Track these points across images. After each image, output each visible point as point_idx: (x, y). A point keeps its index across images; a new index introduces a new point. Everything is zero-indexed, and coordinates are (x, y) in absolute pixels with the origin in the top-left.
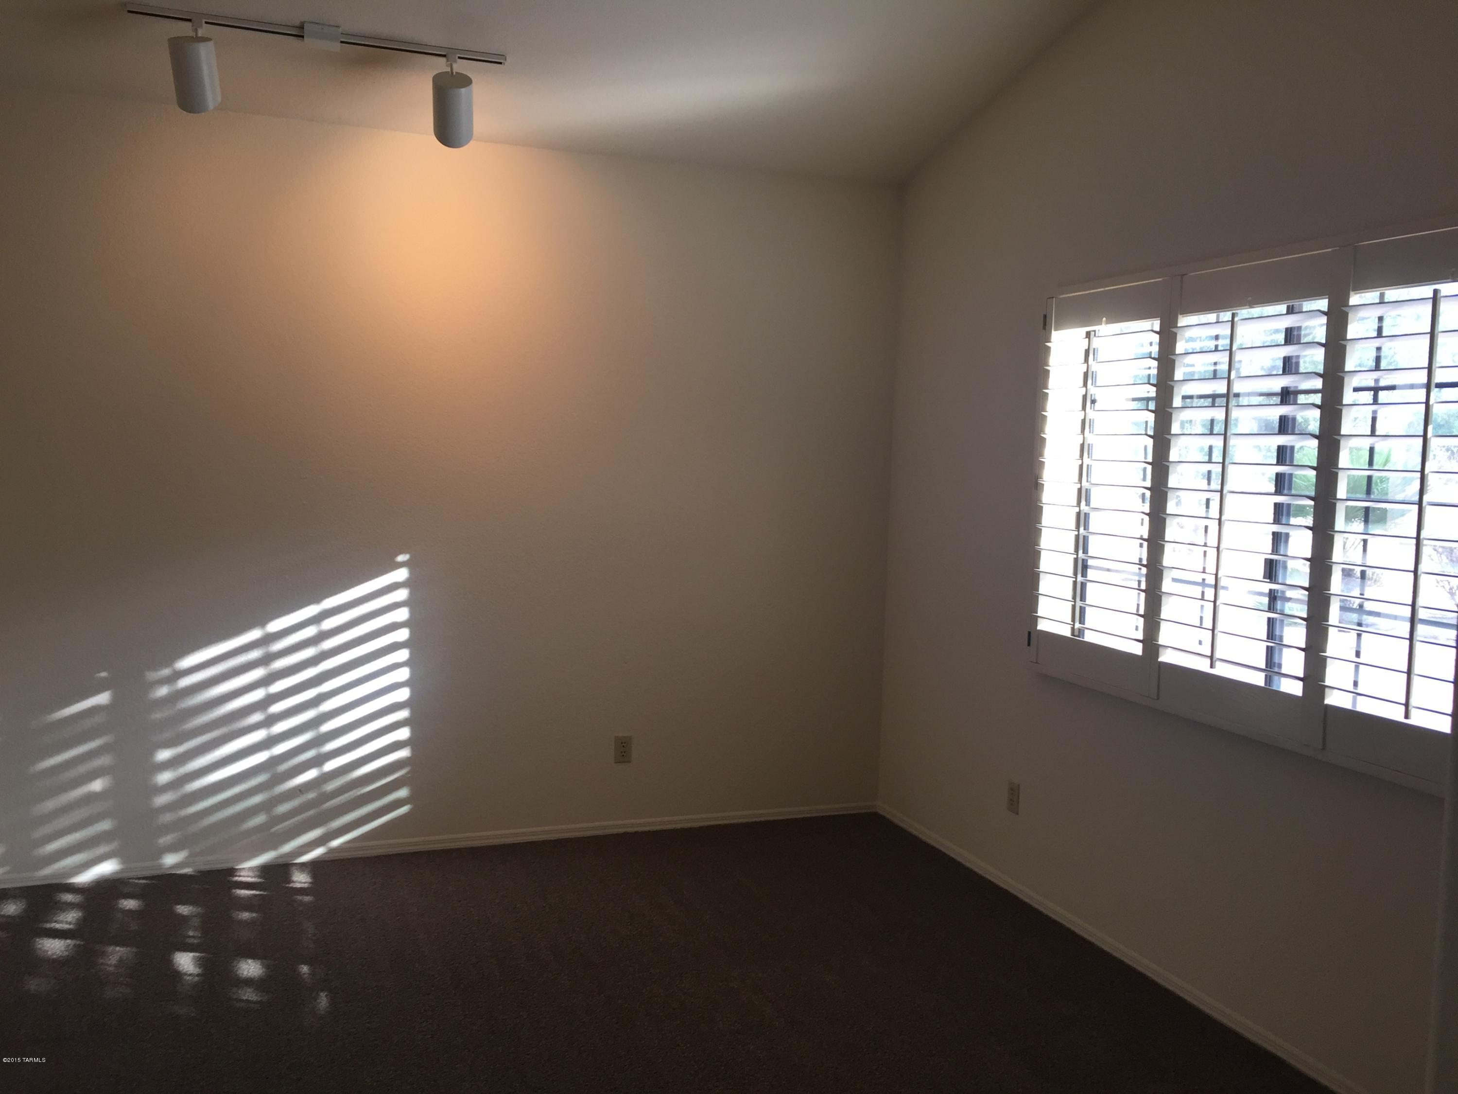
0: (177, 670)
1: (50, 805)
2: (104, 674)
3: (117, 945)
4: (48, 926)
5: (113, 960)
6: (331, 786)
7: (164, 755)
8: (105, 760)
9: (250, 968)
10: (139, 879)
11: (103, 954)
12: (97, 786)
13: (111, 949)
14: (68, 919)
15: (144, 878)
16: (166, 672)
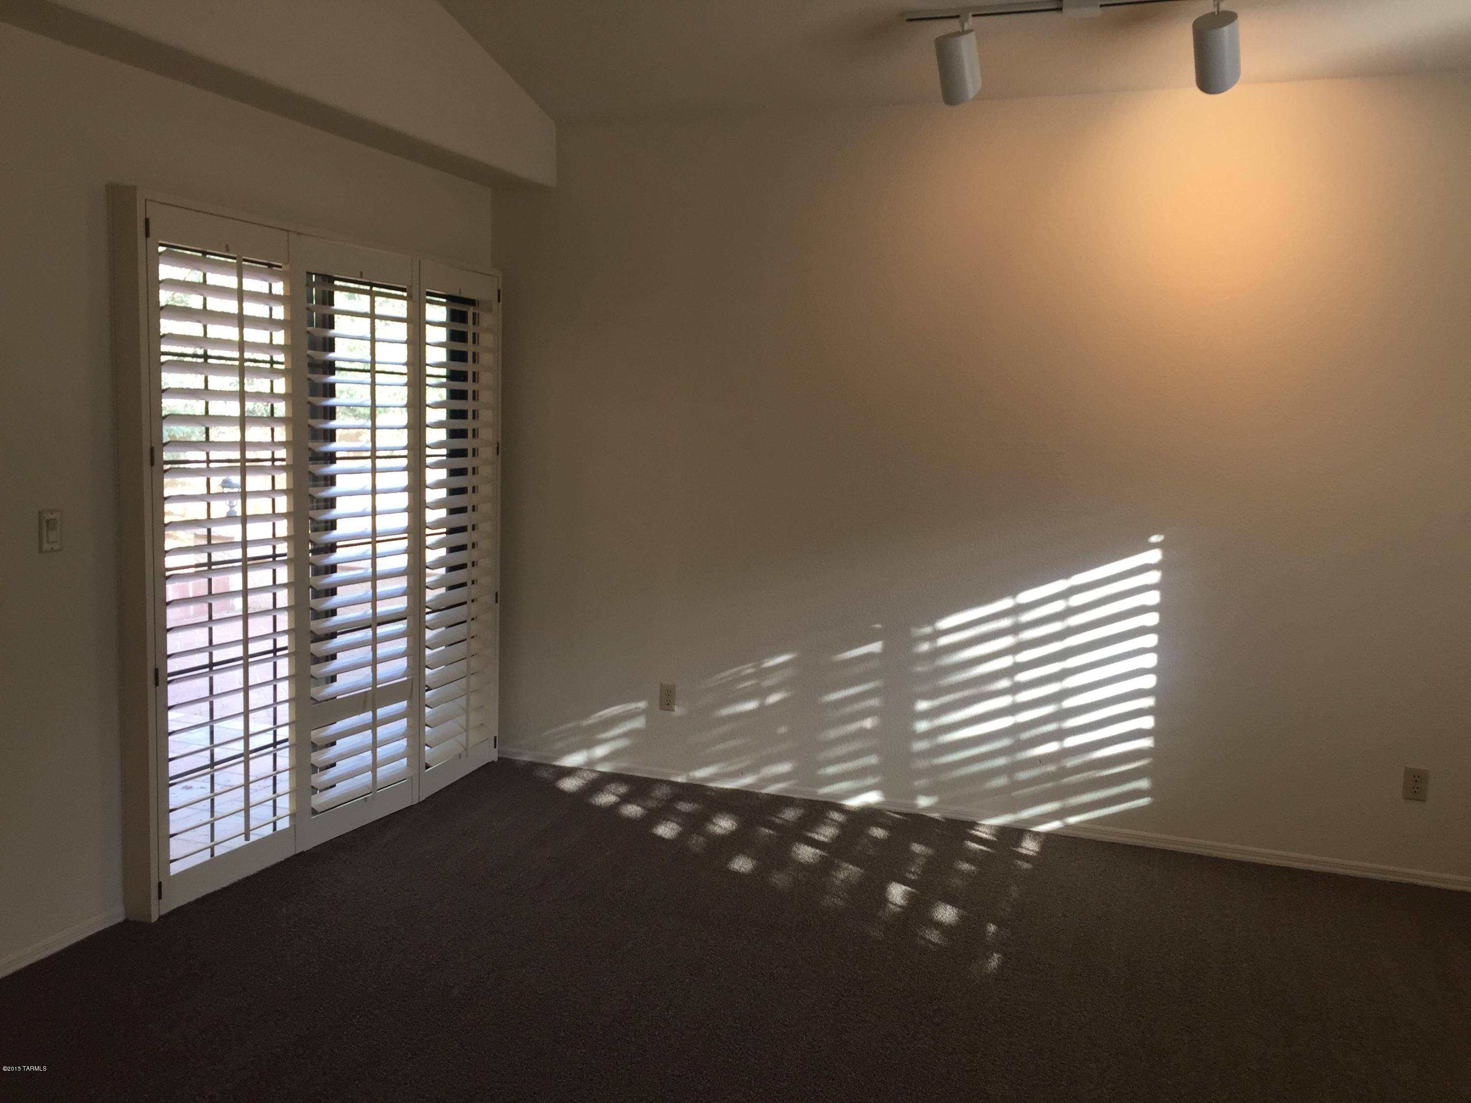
0: (937, 629)
1: (833, 734)
2: (878, 626)
3: (850, 864)
4: (810, 835)
5: (842, 875)
6: (1071, 763)
7: (923, 705)
8: (874, 702)
9: (946, 914)
10: (895, 813)
11: (838, 868)
12: (868, 723)
13: (846, 865)
14: (826, 833)
15: (898, 813)
16: (927, 630)
